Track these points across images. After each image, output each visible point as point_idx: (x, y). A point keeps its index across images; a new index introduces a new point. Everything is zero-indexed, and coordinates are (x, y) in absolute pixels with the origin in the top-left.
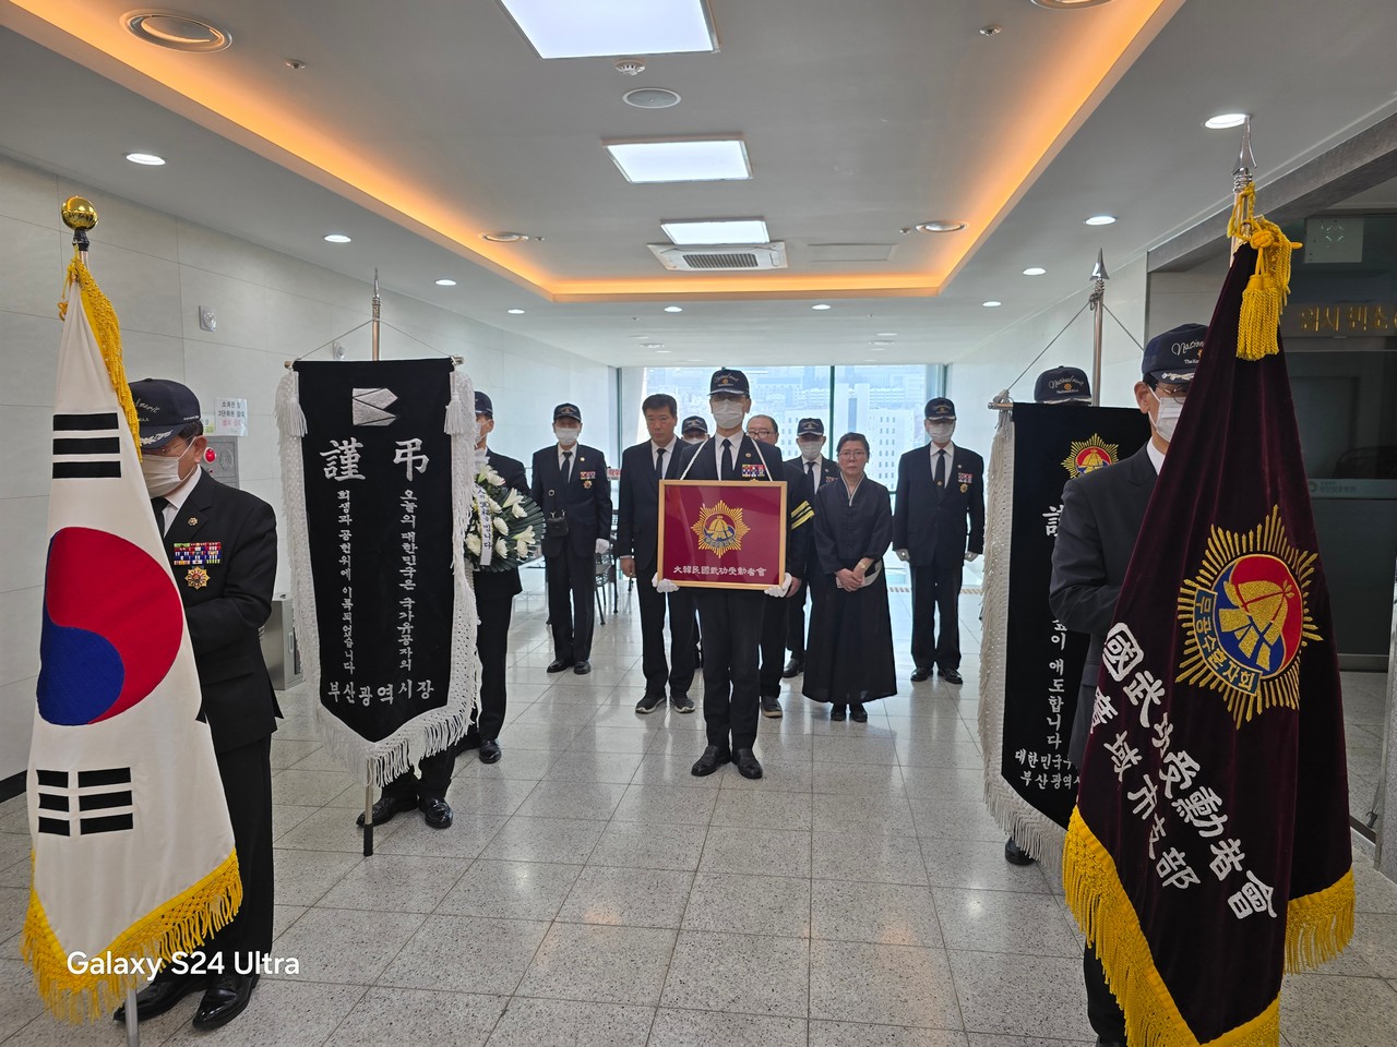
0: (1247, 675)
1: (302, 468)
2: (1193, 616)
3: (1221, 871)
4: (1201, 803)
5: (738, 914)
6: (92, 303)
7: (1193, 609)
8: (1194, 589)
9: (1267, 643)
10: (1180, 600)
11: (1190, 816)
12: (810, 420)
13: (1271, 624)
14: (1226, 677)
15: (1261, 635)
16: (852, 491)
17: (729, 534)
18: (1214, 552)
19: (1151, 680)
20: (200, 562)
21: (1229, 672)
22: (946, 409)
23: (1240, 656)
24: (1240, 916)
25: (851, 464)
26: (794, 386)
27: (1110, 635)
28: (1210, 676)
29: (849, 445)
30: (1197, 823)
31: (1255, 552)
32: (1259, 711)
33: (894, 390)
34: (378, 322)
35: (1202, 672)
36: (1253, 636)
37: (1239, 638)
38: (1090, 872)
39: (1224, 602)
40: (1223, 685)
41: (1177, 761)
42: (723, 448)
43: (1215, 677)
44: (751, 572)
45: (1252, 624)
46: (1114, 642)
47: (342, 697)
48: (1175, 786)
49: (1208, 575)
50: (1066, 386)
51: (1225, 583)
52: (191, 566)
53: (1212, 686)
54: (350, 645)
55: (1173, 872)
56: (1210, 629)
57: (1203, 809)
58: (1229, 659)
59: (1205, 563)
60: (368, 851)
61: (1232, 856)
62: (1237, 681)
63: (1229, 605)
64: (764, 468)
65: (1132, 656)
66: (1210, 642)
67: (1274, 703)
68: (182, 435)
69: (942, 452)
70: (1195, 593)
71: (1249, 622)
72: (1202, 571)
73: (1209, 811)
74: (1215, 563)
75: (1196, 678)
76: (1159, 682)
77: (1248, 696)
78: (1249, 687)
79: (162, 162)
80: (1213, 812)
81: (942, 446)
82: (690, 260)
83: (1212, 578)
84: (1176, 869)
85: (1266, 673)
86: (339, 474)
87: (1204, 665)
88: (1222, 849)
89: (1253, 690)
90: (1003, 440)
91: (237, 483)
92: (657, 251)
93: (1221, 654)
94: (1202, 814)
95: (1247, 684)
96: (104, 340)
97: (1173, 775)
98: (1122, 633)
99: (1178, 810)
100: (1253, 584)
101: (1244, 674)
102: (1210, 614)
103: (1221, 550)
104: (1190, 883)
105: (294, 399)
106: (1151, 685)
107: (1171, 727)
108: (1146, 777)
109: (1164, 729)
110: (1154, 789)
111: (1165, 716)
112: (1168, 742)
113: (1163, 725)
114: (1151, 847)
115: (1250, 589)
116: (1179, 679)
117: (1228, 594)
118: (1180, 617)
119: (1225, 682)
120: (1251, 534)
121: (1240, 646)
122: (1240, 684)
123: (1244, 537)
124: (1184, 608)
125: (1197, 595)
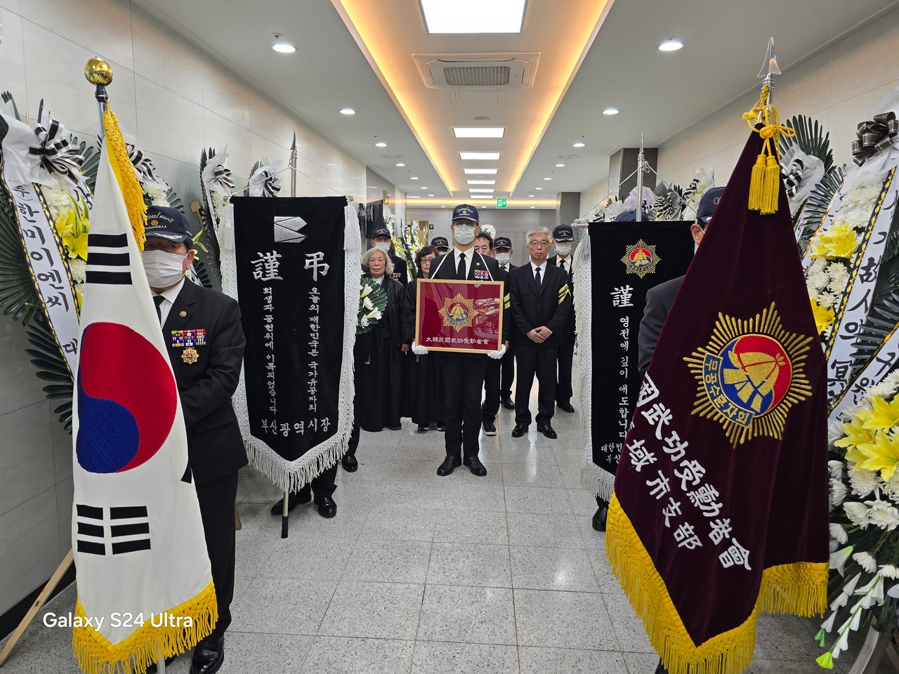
0: (743, 414)
2: (703, 372)
3: (716, 538)
4: (705, 494)
7: (703, 367)
8: (704, 354)
9: (759, 394)
10: (691, 360)
11: (698, 503)
13: (764, 382)
14: (726, 414)
15: (756, 388)
18: (721, 330)
19: (664, 409)
21: (728, 411)
23: (739, 401)
24: (725, 566)
30: (702, 508)
31: (754, 332)
35: (709, 408)
36: (749, 389)
37: (738, 389)
39: (728, 364)
40: (723, 419)
41: (691, 466)
42: (460, 259)
43: (717, 413)
45: (749, 380)
48: (689, 483)
49: (716, 346)
51: (729, 352)
53: (715, 418)
55: (685, 538)
56: (716, 381)
57: (706, 498)
58: (729, 402)
59: (713, 337)
61: (723, 528)
62: (735, 417)
63: (731, 366)
64: (488, 273)
66: (715, 390)
67: (761, 433)
71: (747, 379)
72: (711, 343)
73: (710, 500)
74: (721, 338)
75: (704, 412)
76: (669, 411)
77: (743, 428)
78: (744, 422)
80: (713, 501)
83: (719, 348)
84: (688, 536)
85: (757, 414)
87: (711, 404)
88: (718, 524)
93: (724, 398)
94: (706, 501)
95: (743, 420)
97: (687, 475)
99: (690, 499)
100: (749, 353)
101: (739, 413)
102: (717, 372)
103: (727, 330)
104: (696, 546)
106: (663, 412)
107: (686, 444)
108: (660, 472)
109: (674, 442)
110: (666, 481)
111: (674, 433)
112: (683, 453)
113: (672, 439)
114: (667, 520)
115: (748, 357)
116: (693, 412)
117: (732, 360)
118: (692, 371)
119: (725, 417)
120: (751, 320)
121: (739, 394)
122: (737, 420)
123: (745, 322)
124: (696, 366)
125: (707, 358)
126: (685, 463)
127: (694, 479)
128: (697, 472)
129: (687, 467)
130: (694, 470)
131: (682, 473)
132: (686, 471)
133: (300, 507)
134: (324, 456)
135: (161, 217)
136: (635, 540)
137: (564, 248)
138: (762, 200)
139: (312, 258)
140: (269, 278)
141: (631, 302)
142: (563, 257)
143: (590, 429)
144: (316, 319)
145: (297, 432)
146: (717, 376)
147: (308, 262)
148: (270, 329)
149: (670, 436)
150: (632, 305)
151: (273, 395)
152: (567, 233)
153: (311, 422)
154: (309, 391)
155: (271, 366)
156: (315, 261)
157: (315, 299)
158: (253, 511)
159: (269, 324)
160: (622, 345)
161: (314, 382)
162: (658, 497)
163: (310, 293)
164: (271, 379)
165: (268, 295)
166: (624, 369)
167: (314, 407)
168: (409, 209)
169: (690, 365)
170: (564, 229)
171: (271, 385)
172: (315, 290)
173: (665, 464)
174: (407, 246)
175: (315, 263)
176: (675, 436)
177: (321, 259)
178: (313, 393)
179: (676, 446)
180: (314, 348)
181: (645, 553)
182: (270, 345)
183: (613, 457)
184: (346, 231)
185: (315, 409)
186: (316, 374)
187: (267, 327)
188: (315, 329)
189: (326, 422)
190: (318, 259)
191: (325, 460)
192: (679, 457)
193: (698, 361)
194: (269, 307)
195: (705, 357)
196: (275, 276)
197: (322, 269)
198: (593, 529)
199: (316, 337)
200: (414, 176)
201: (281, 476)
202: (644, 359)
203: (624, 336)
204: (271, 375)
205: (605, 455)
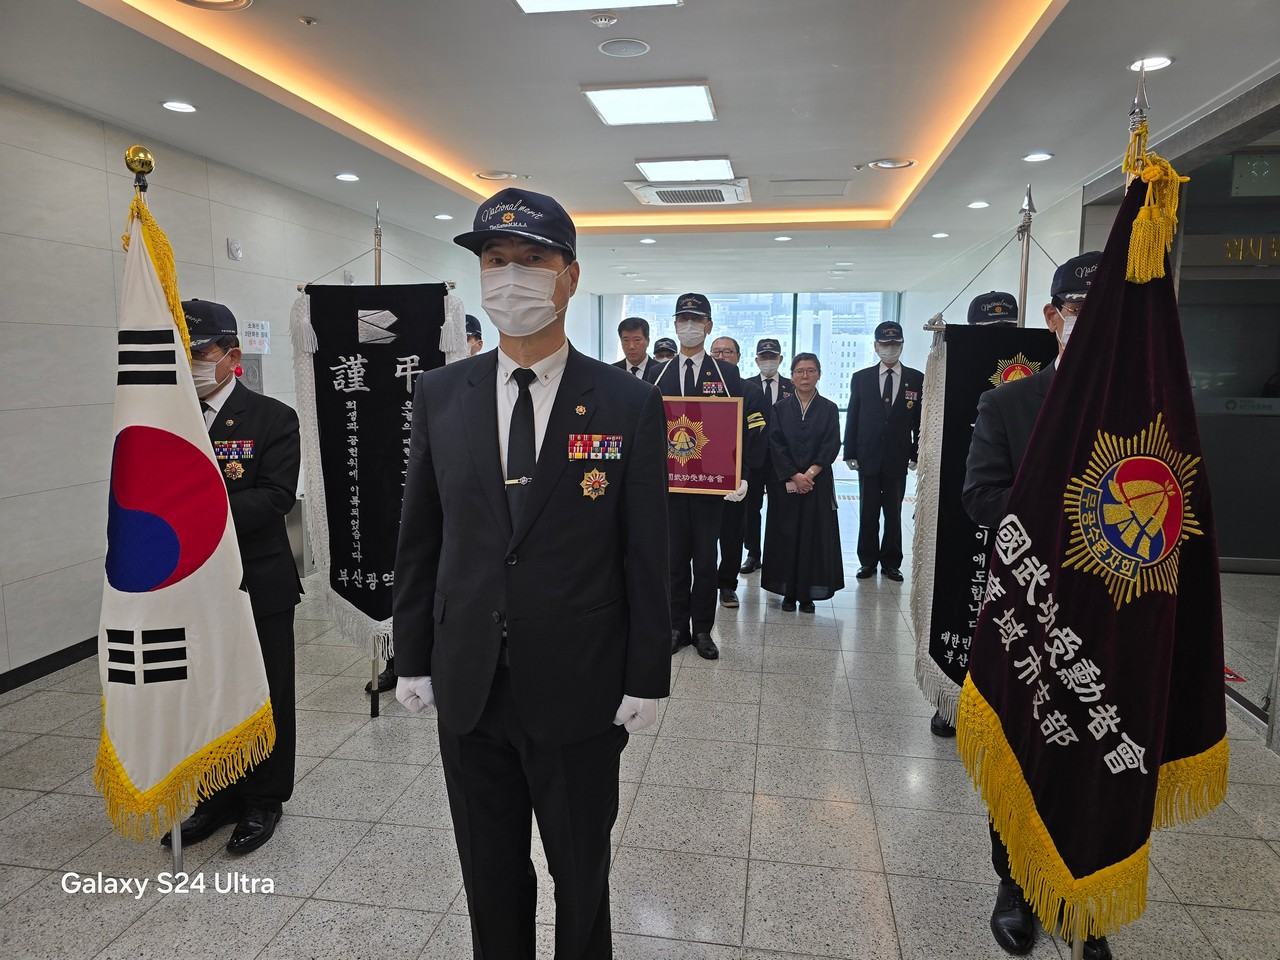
0: (1128, 563)
1: (314, 381)
2: (1079, 510)
3: (1098, 731)
4: (1082, 673)
5: (692, 771)
6: (151, 237)
7: (1079, 503)
8: (1080, 486)
9: (1147, 535)
10: (1066, 495)
11: (1072, 684)
12: (768, 340)
13: (1152, 519)
14: (1109, 565)
15: (1142, 528)
16: (805, 406)
17: (691, 445)
18: (1101, 454)
19: (1038, 565)
20: (237, 457)
21: (1111, 560)
22: (894, 332)
23: (1122, 546)
24: (1114, 771)
25: (804, 382)
26: (763, 313)
27: (1002, 525)
28: (1093, 563)
29: (802, 364)
30: (1078, 690)
31: (1139, 454)
32: (1138, 594)
33: (855, 316)
34: (380, 251)
35: (1086, 559)
36: (1134, 530)
37: (1121, 530)
38: (978, 728)
39: (1108, 498)
40: (1105, 571)
41: (1062, 636)
42: (686, 367)
43: (1098, 564)
44: (711, 479)
45: (1134, 518)
46: (1005, 530)
47: (351, 582)
48: (1059, 657)
49: (1095, 475)
50: (997, 309)
51: (1110, 481)
52: (229, 461)
53: (1095, 572)
54: (357, 537)
55: (1056, 732)
56: (1094, 521)
57: (1084, 677)
58: (1111, 548)
59: (1091, 463)
60: (375, 713)
61: (1108, 718)
62: (1118, 568)
63: (1114, 501)
64: (723, 386)
65: (1021, 543)
66: (1094, 533)
67: (1152, 588)
68: (219, 343)
69: (890, 372)
70: (1081, 490)
71: (1131, 516)
72: (1088, 471)
73: (1089, 680)
74: (1101, 464)
75: (1080, 564)
76: (1045, 567)
77: (1128, 582)
78: (1129, 574)
79: (193, 110)
80: (1092, 681)
81: (890, 365)
82: (662, 195)
83: (1098, 477)
84: (1059, 729)
85: (1145, 561)
86: (347, 386)
87: (1089, 553)
88: (1099, 713)
89: (1133, 576)
90: (937, 358)
91: (261, 389)
92: (633, 187)
93: (1105, 544)
94: (1083, 682)
95: (1128, 570)
96: (162, 268)
97: (1058, 648)
98: (1012, 524)
99: (1062, 678)
100: (1135, 482)
101: (1125, 562)
102: (1095, 509)
103: (1107, 452)
104: (1070, 741)
105: (306, 319)
106: (1037, 568)
107: (1058, 607)
108: (1031, 648)
109: (1049, 607)
110: (1038, 659)
111: (1050, 595)
112: (1054, 619)
113: (1048, 604)
114: (1035, 710)
115: (1133, 487)
116: (1064, 565)
117: (1113, 492)
118: (1068, 512)
119: (1107, 568)
120: (1135, 438)
121: (1122, 537)
122: (1121, 571)
123: (1129, 441)
124: (1071, 502)
125: (1084, 491)
126: (1056, 632)
127: (1067, 652)
128: (1071, 643)
129: (1057, 637)
130: (1067, 640)
131: (1052, 646)
132: (1057, 642)
146: (1096, 515)
149: (1044, 600)
162: (1029, 682)
169: (1065, 502)
176: (1051, 600)
179: (1049, 612)
193: (1074, 496)
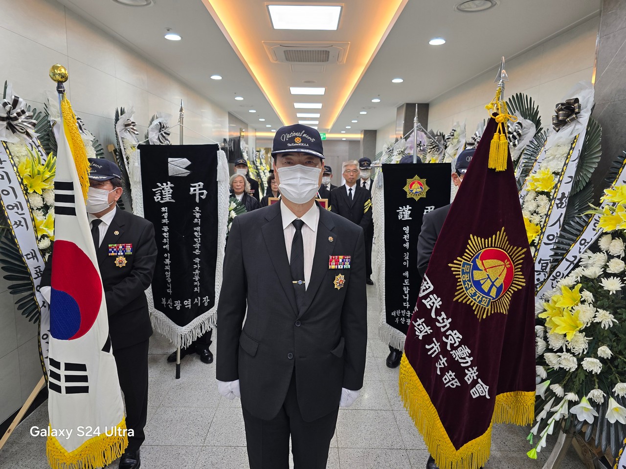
0: (485, 300)
2: (461, 273)
3: (469, 379)
4: (462, 352)
7: (461, 270)
8: (461, 261)
9: (495, 286)
10: (452, 265)
11: (457, 358)
13: (498, 278)
14: (475, 299)
15: (493, 283)
18: (472, 246)
19: (436, 298)
21: (476, 297)
23: (482, 291)
24: (474, 397)
30: (460, 361)
31: (492, 247)
32: (489, 314)
35: (464, 296)
36: (489, 283)
37: (482, 283)
39: (476, 268)
40: (473, 302)
41: (453, 334)
43: (469, 299)
45: (489, 277)
48: (452, 345)
51: (477, 259)
53: (468, 303)
56: (468, 279)
58: (476, 292)
59: (467, 250)
61: (473, 373)
62: (480, 301)
63: (478, 269)
66: (468, 284)
67: (496, 312)
71: (487, 277)
72: (465, 254)
73: (465, 355)
74: (472, 251)
75: (461, 299)
76: (439, 299)
77: (485, 308)
78: (486, 305)
83: (470, 257)
84: (451, 380)
85: (494, 299)
87: (465, 294)
88: (470, 371)
93: (473, 289)
94: (462, 356)
95: (485, 303)
97: (451, 340)
99: (453, 355)
100: (489, 260)
101: (483, 299)
102: (469, 273)
103: (475, 245)
104: (456, 385)
106: (436, 300)
107: (450, 320)
108: (434, 339)
109: (443, 319)
110: (438, 344)
111: (443, 313)
112: (448, 326)
113: (442, 317)
114: (438, 369)
115: (489, 263)
116: (454, 300)
117: (478, 264)
118: (454, 273)
119: (474, 301)
120: (490, 239)
121: (482, 287)
122: (481, 303)
123: (486, 240)
124: (456, 269)
125: (463, 264)
126: (450, 332)
127: (455, 342)
128: (457, 338)
129: (450, 335)
130: (455, 337)
131: (448, 339)
132: (450, 337)
133: (188, 356)
134: (205, 323)
135: (94, 165)
136: (418, 385)
137: (365, 173)
138: (497, 162)
139: (195, 187)
140: (166, 201)
141: (410, 216)
142: (365, 179)
143: (384, 301)
144: (198, 229)
145: (186, 307)
146: (469, 276)
147: (192, 189)
148: (167, 236)
149: (440, 315)
150: (411, 218)
151: (169, 281)
152: (367, 164)
153: (196, 299)
154: (194, 278)
155: (168, 261)
156: (197, 189)
157: (198, 215)
158: (155, 360)
159: (166, 232)
160: (405, 245)
161: (197, 272)
162: (433, 356)
163: (194, 211)
164: (168, 271)
165: (165, 212)
166: (406, 261)
167: (198, 289)
168: (258, 139)
169: (453, 269)
170: (365, 161)
171: (168, 274)
172: (197, 209)
173: (437, 334)
174: (257, 166)
175: (197, 190)
176: (444, 315)
177: (202, 187)
178: (197, 279)
179: (444, 322)
180: (197, 248)
181: (424, 392)
182: (167, 247)
183: (399, 319)
184: (218, 168)
185: (199, 290)
186: (199, 266)
187: (165, 234)
188: (198, 236)
189: (206, 299)
190: (199, 187)
191: (206, 325)
192: (445, 329)
193: (458, 266)
194: (165, 221)
195: (462, 263)
196: (169, 199)
197: (202, 194)
198: (386, 367)
199: (198, 241)
200: (261, 118)
201: (176, 338)
202: (420, 261)
203: (406, 239)
204: (167, 268)
205: (394, 318)
